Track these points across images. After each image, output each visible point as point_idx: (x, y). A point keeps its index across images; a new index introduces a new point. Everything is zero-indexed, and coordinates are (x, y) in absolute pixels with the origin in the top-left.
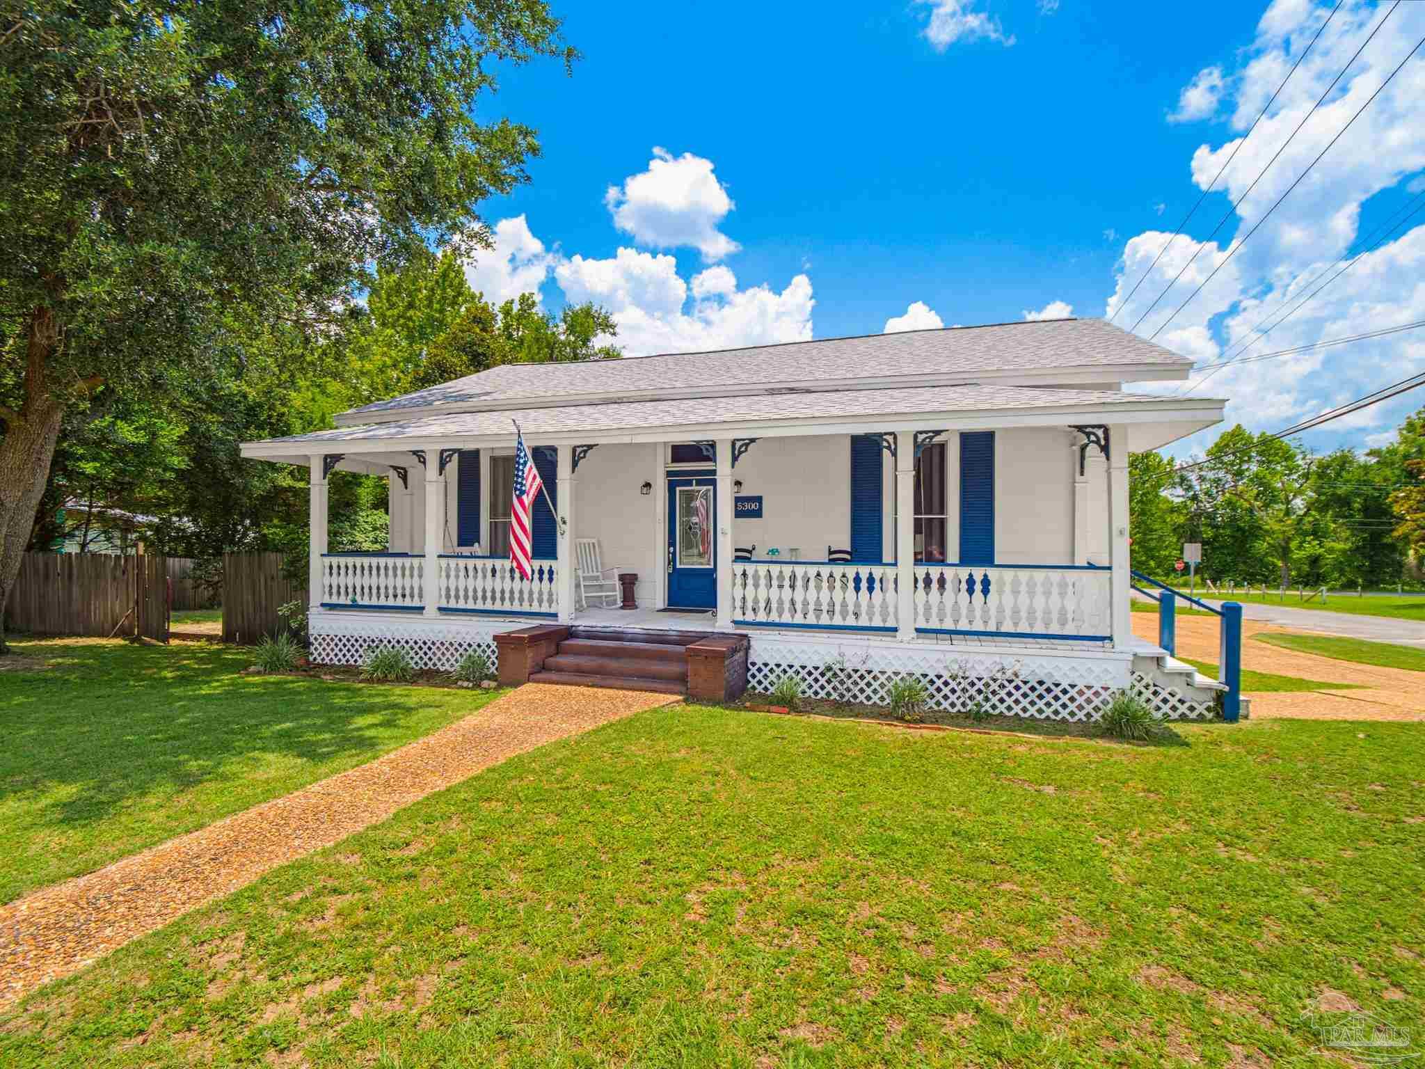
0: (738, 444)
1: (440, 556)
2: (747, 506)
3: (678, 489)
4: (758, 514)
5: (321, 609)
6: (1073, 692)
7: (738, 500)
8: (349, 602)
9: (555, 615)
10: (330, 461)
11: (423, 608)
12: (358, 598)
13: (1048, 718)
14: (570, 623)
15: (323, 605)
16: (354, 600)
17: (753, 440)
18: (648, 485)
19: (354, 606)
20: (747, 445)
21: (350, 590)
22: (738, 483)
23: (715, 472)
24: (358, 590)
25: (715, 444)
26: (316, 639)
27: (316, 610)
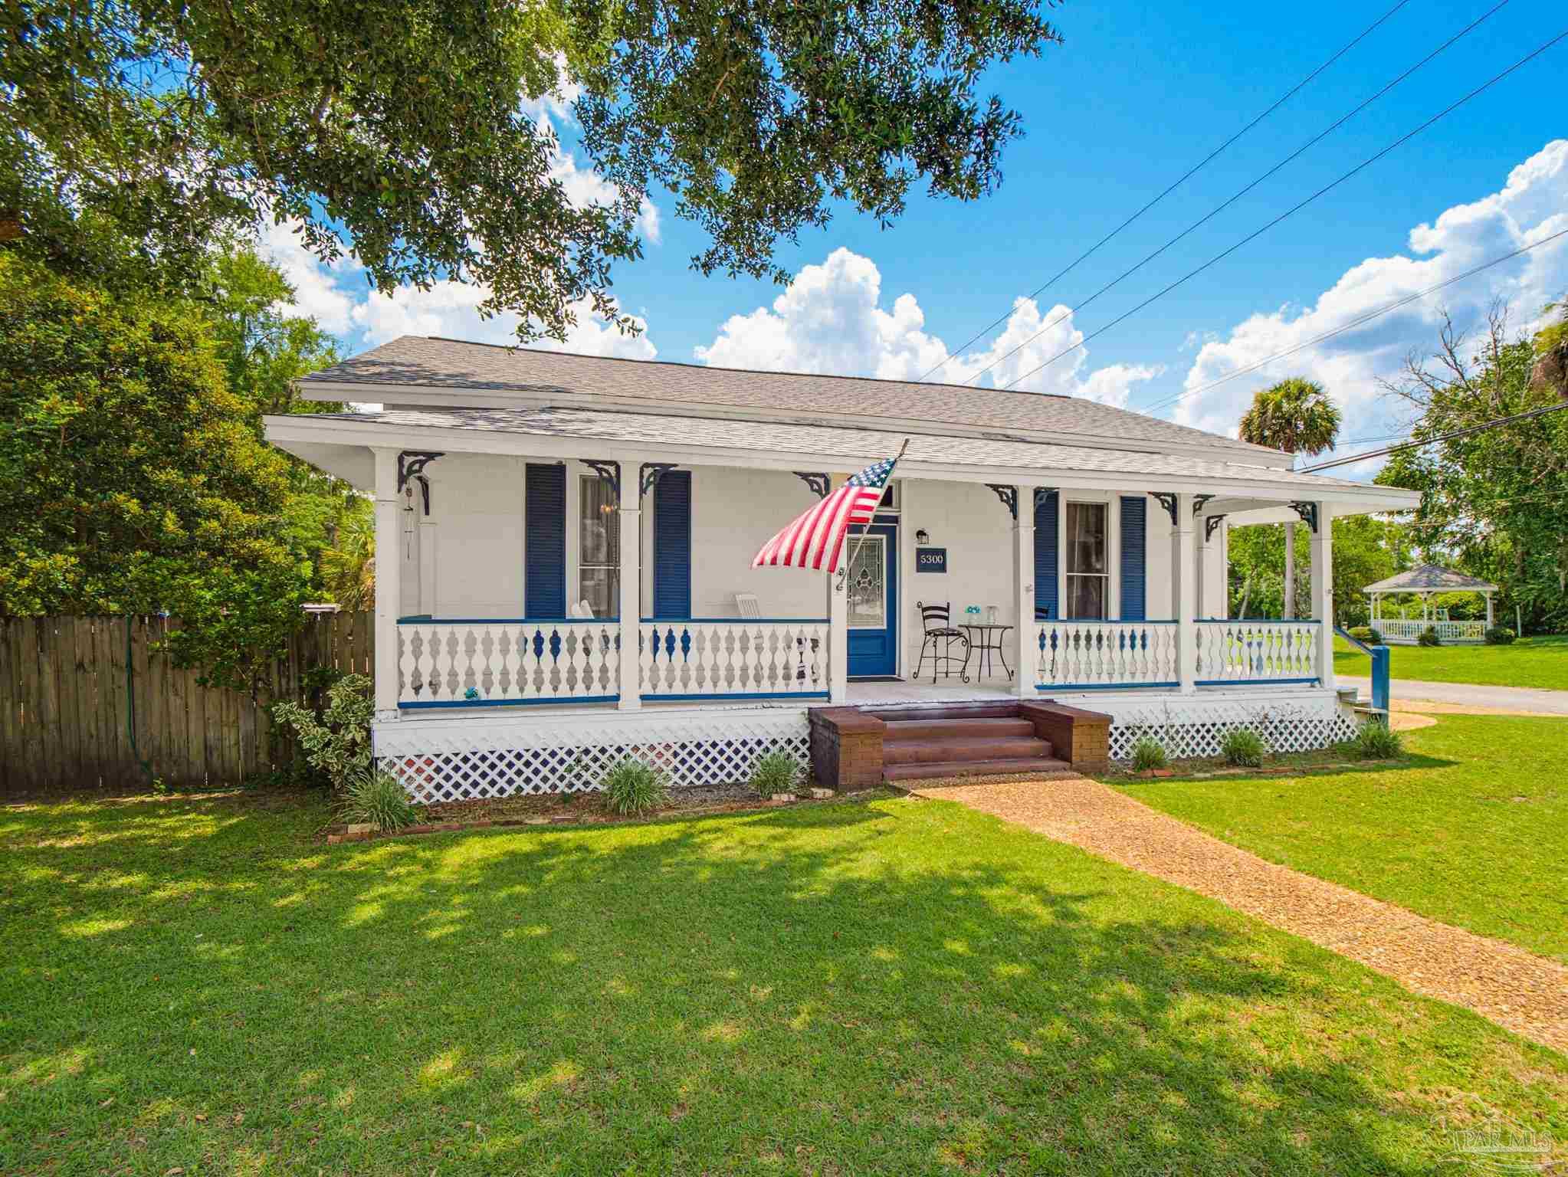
2: (931, 559)
4: (942, 568)
5: (399, 712)
7: (920, 552)
8: (460, 696)
9: (827, 695)
11: (616, 698)
12: (480, 690)
14: (850, 703)
15: (401, 706)
16: (472, 694)
19: (472, 702)
21: (462, 678)
22: (921, 534)
23: (896, 520)
24: (479, 678)
25: (1014, 492)
26: (392, 765)
27: (392, 714)
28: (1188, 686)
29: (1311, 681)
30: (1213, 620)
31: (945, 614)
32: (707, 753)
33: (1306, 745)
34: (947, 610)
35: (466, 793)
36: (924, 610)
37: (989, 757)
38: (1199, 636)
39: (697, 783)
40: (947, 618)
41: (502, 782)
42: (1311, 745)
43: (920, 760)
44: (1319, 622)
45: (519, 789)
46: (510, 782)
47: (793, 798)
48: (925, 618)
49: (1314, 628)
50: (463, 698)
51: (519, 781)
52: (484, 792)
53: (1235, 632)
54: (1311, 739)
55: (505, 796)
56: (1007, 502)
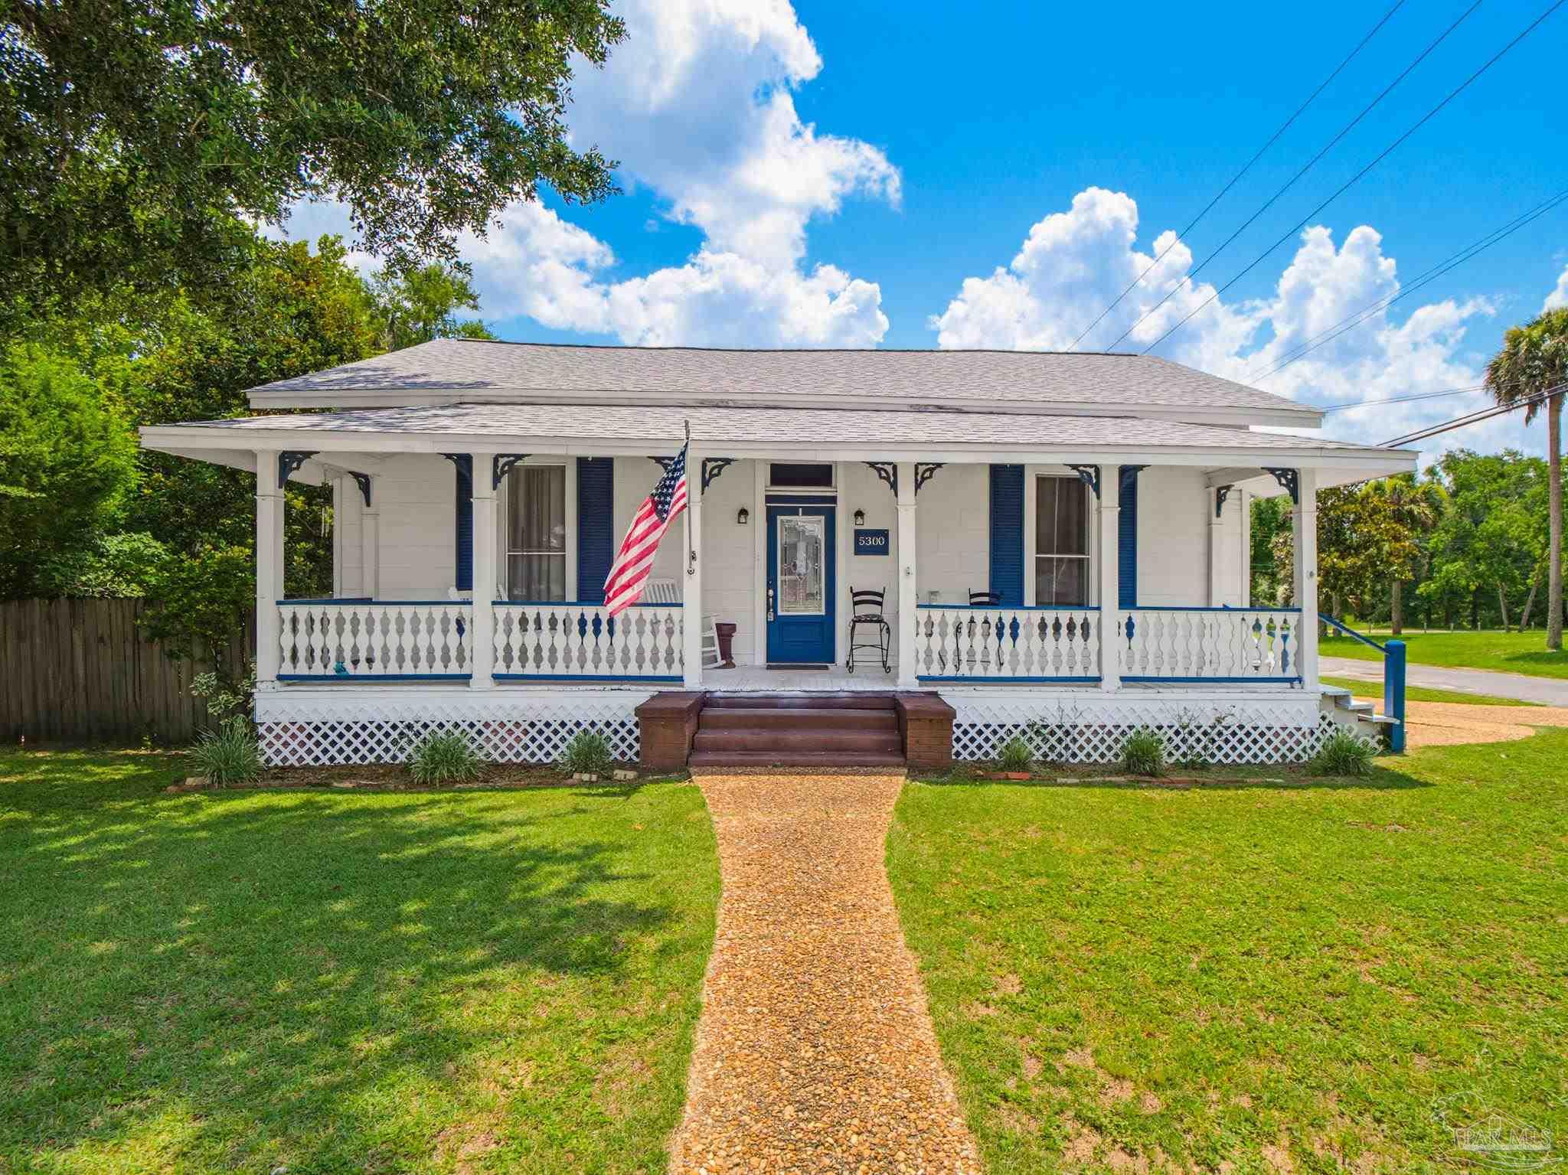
0: (921, 469)
1: (494, 603)
2: (871, 542)
3: (779, 518)
4: (882, 551)
5: (277, 683)
6: (1269, 735)
7: (858, 534)
8: (331, 671)
9: (681, 679)
10: (288, 460)
11: (469, 677)
12: (348, 665)
13: (1248, 762)
14: (703, 688)
15: (280, 678)
16: (340, 669)
17: (939, 465)
18: (743, 512)
19: (341, 677)
20: (932, 470)
21: (333, 655)
22: (859, 514)
23: (834, 500)
24: (348, 655)
25: (895, 468)
26: (270, 730)
27: (270, 685)
28: (1111, 681)
29: (1290, 680)
30: (1226, 608)
31: (879, 599)
32: (556, 732)
33: (1277, 757)
34: (881, 595)
35: (332, 759)
36: (856, 595)
37: (826, 750)
38: (1130, 626)
39: (545, 760)
40: (880, 604)
41: (364, 750)
42: (1284, 756)
43: (746, 749)
44: (1299, 610)
45: (379, 757)
46: (372, 750)
47: (594, 778)
48: (856, 603)
49: (1292, 618)
50: (333, 673)
51: (379, 750)
52: (348, 758)
53: (1264, 623)
54: (1284, 749)
55: (366, 762)
56: (887, 479)
